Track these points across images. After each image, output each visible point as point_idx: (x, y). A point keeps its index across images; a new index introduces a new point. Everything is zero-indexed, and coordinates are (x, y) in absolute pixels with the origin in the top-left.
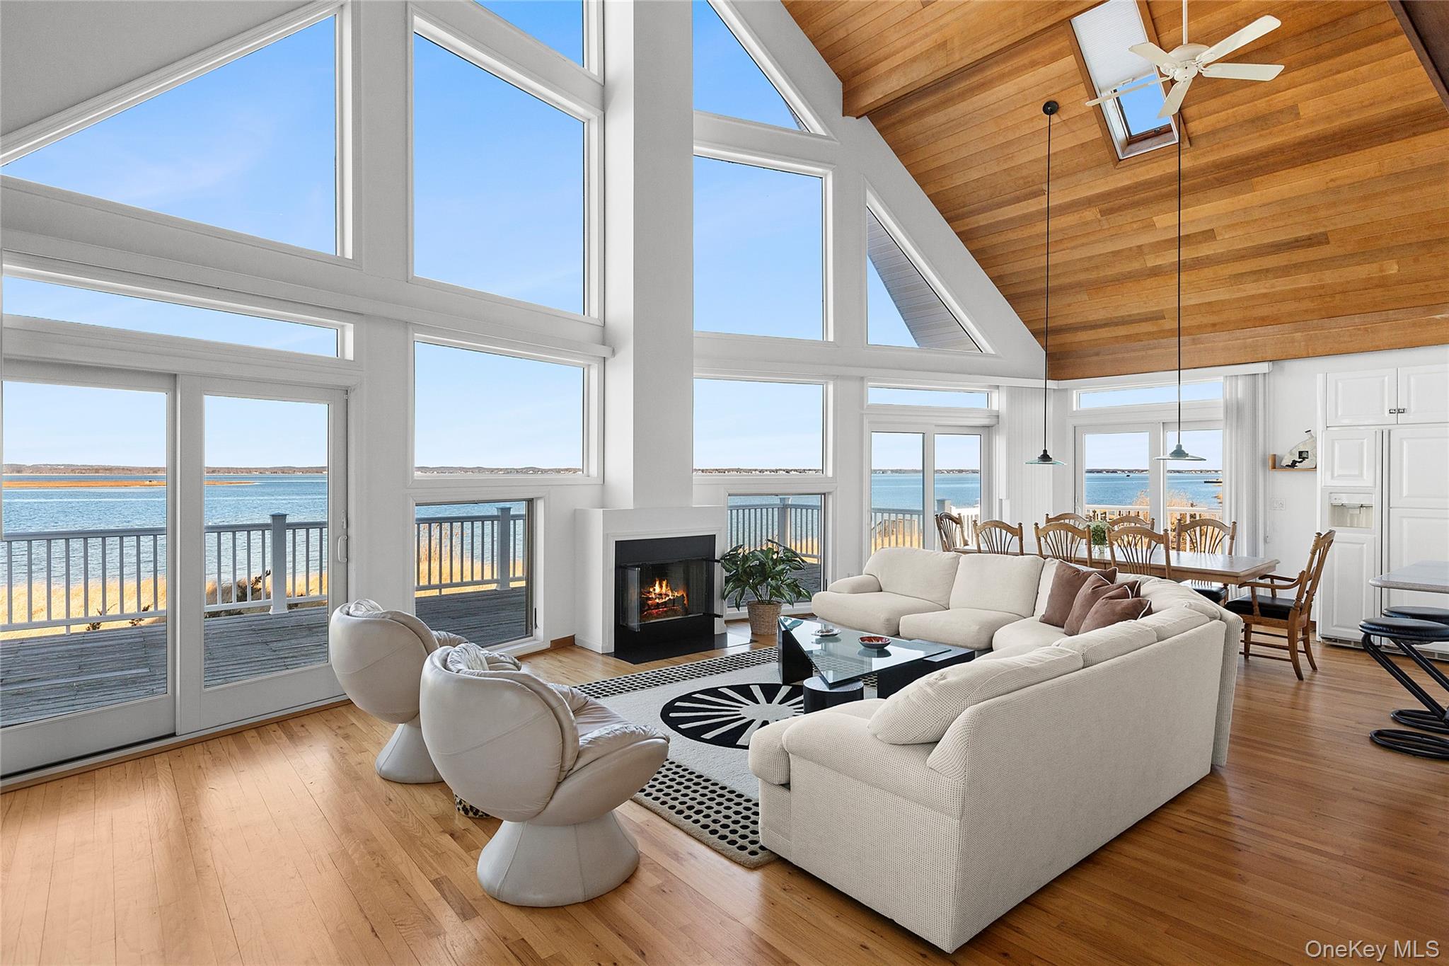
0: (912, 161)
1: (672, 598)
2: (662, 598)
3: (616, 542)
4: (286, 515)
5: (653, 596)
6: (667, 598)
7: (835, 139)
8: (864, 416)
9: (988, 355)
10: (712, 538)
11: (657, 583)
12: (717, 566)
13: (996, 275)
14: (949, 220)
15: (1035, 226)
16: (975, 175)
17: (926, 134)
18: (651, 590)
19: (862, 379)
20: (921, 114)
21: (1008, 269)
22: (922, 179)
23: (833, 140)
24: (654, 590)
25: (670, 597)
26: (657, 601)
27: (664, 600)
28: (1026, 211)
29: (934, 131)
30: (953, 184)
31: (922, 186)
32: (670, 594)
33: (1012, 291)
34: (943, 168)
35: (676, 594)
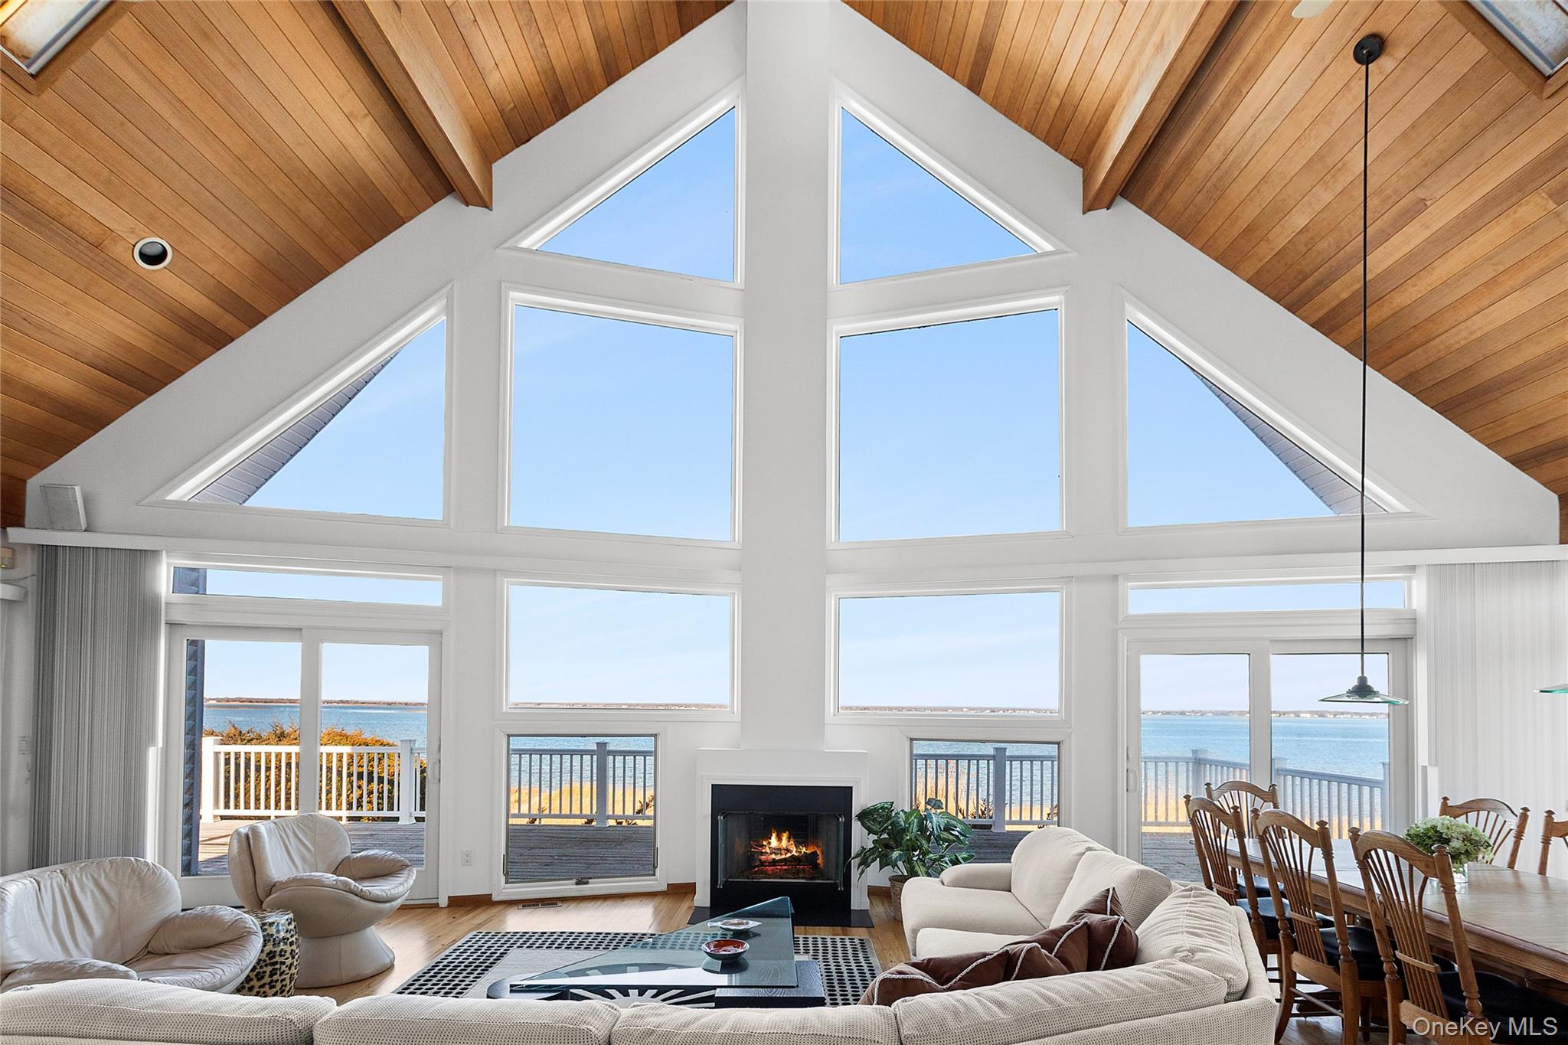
0: (1206, 238)
1: (796, 854)
2: (781, 854)
3: (712, 785)
4: (606, 743)
5: (768, 851)
6: (789, 855)
7: (1069, 250)
8: (1119, 631)
9: (1399, 515)
10: (848, 791)
11: (774, 835)
12: (857, 827)
13: (1403, 375)
14: (1293, 308)
15: (1433, 269)
16: (1300, 220)
17: (1205, 189)
18: (765, 843)
19: (1115, 578)
20: (1186, 163)
21: (1418, 359)
22: (1229, 258)
23: (1066, 252)
24: (769, 843)
25: (794, 853)
26: (773, 856)
27: (783, 857)
28: (1406, 249)
29: (1214, 179)
30: (1273, 249)
31: (1234, 269)
32: (795, 850)
33: (1444, 396)
34: (1249, 230)
35: (804, 850)
